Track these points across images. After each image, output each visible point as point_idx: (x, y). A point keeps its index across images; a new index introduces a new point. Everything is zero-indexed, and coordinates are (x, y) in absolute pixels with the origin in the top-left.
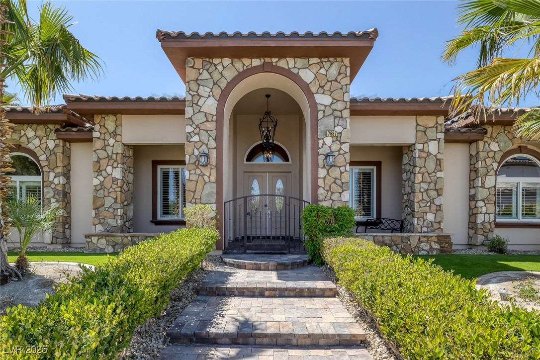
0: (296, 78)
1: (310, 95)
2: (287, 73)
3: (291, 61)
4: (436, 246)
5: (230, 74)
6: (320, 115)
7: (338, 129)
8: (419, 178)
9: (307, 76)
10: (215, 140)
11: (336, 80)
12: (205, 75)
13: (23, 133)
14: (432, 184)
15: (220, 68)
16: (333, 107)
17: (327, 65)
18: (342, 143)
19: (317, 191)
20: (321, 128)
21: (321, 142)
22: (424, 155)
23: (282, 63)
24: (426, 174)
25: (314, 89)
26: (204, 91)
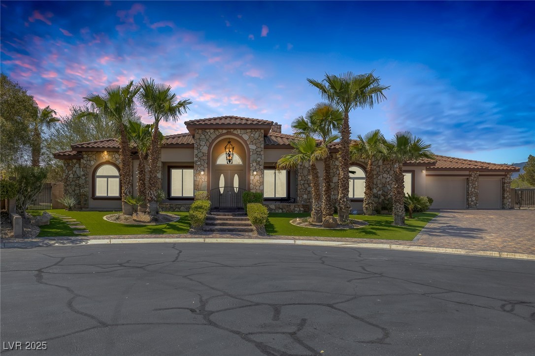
0: (241, 138)
1: (247, 145)
2: (237, 135)
3: (239, 131)
4: (302, 209)
5: (213, 136)
6: (251, 153)
7: (259, 159)
8: (300, 178)
9: (246, 137)
10: (207, 164)
11: (258, 139)
12: (203, 137)
13: (113, 156)
14: (306, 181)
15: (209, 134)
16: (257, 150)
17: (254, 133)
18: (260, 165)
19: (250, 185)
20: (251, 159)
21: (251, 165)
22: (302, 168)
23: (235, 132)
24: (303, 177)
25: (248, 143)
26: (203, 143)
